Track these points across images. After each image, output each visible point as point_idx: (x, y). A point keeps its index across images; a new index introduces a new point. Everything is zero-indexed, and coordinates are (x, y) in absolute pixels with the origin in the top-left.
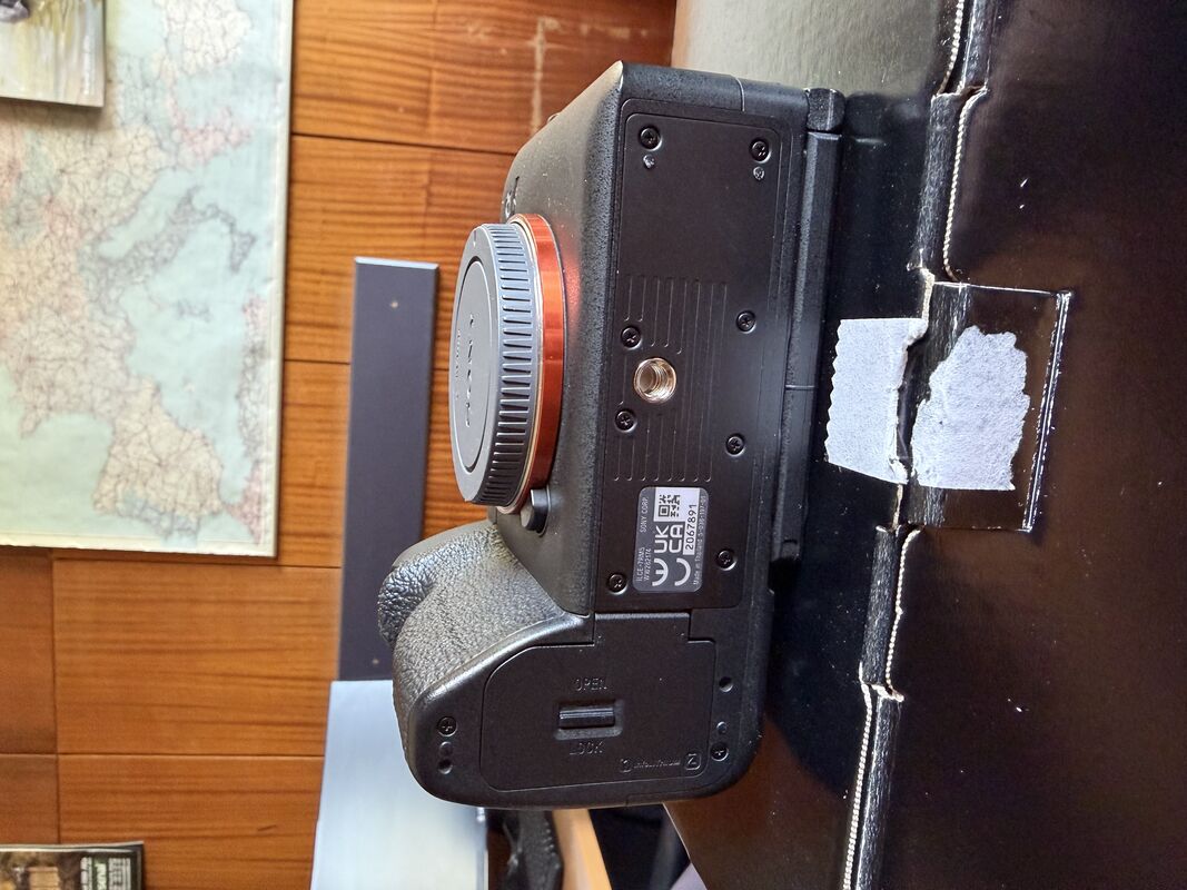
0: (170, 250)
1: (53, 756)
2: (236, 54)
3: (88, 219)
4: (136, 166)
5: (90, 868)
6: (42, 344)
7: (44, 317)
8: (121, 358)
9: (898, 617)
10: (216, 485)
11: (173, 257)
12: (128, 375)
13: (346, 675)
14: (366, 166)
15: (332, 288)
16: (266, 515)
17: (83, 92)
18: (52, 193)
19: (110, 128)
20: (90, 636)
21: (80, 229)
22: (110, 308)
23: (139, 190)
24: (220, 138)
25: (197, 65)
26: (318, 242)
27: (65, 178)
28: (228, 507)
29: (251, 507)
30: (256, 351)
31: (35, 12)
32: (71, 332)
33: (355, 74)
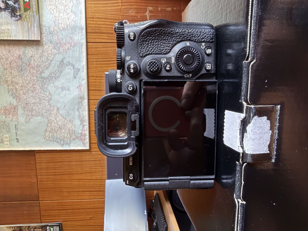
0: (59, 74)
1: (39, 202)
2: (72, 24)
3: (38, 68)
4: (49, 54)
5: (49, 229)
6: (29, 100)
7: (29, 93)
8: (49, 102)
9: (243, 184)
10: (74, 132)
11: (60, 76)
12: (51, 106)
13: (109, 178)
14: (106, 49)
15: (99, 81)
16: (87, 139)
17: (35, 37)
18: (29, 62)
19: (42, 45)
20: (45, 171)
21: (37, 71)
22: (45, 90)
23: (50, 60)
24: (69, 45)
25: (62, 27)
26: (95, 69)
27: (32, 58)
28: (77, 137)
29: (83, 137)
30: (82, 98)
31: (22, 18)
32: (36, 96)
33: (101, 26)
